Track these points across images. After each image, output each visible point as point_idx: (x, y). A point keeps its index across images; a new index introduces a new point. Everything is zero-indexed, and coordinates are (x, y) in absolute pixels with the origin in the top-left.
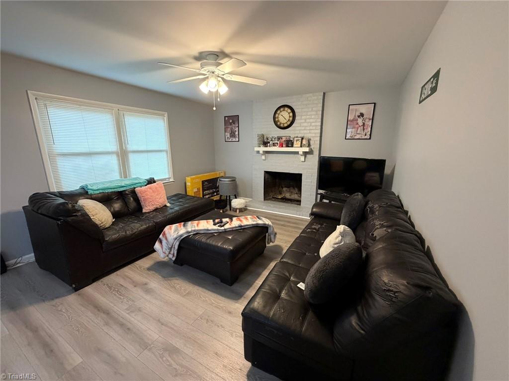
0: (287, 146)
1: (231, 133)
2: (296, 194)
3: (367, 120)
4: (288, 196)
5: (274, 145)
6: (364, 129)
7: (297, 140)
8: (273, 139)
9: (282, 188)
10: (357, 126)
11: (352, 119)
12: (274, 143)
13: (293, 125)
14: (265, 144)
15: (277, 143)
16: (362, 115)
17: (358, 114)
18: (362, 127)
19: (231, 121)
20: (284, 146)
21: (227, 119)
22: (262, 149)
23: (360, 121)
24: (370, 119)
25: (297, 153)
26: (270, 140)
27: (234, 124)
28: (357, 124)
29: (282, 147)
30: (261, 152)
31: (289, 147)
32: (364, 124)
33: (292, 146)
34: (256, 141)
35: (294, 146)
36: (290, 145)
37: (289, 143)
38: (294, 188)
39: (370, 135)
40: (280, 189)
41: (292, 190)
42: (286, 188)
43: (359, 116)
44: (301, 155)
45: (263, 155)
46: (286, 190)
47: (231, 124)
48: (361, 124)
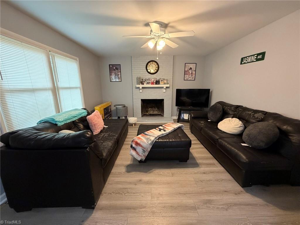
0: (156, 84)
1: (115, 76)
3: (193, 71)
4: (151, 113)
6: (192, 75)
7: (161, 81)
8: (146, 80)
10: (189, 74)
11: (187, 70)
12: (148, 82)
13: (158, 72)
14: (142, 83)
16: (191, 69)
17: (189, 68)
18: (191, 74)
19: (114, 68)
20: (154, 84)
21: (111, 66)
22: (141, 86)
23: (190, 71)
24: (194, 71)
25: (163, 88)
26: (144, 80)
27: (117, 70)
28: (189, 73)
29: (153, 84)
30: (141, 88)
31: (157, 84)
32: (192, 73)
33: (159, 84)
34: (135, 81)
35: (160, 84)
36: (158, 84)
37: (157, 82)
38: (155, 108)
39: (195, 78)
40: (147, 109)
41: (154, 109)
42: (150, 109)
43: (190, 69)
44: (164, 89)
45: (141, 89)
46: (150, 110)
47: (114, 70)
48: (191, 73)
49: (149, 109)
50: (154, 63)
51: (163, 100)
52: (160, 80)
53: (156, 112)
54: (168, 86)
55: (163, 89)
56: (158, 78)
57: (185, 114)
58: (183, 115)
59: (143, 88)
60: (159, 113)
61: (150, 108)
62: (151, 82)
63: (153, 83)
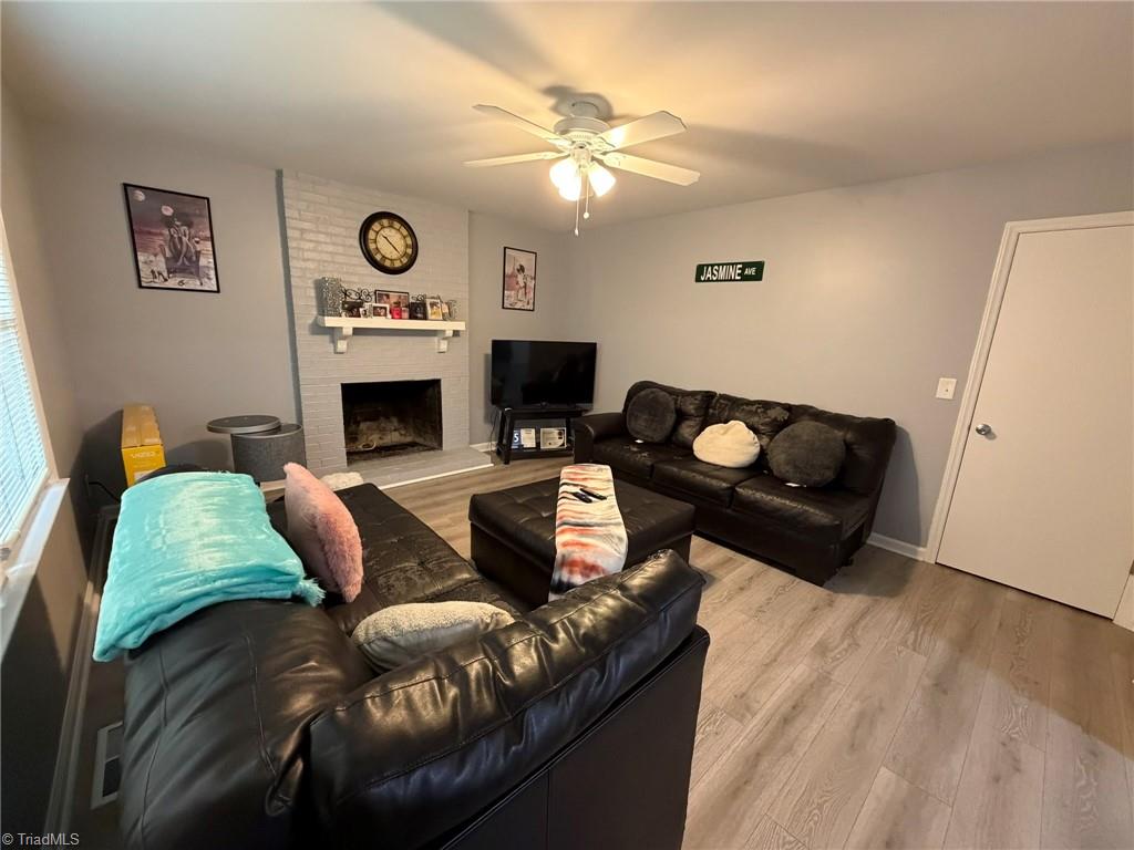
0: (412, 317)
1: (176, 257)
2: (395, 430)
5: (376, 312)
6: (526, 294)
7: (432, 305)
8: (364, 298)
9: (358, 423)
10: (517, 287)
11: (509, 273)
12: (375, 308)
13: (414, 267)
14: (353, 309)
15: (385, 308)
16: (522, 269)
17: (517, 266)
18: (523, 290)
20: (404, 315)
22: (347, 323)
23: (520, 278)
26: (356, 297)
27: (189, 226)
28: (517, 283)
29: (400, 318)
30: (348, 331)
31: (416, 318)
32: (525, 284)
33: (425, 318)
35: (430, 316)
36: (419, 315)
37: (417, 310)
38: (387, 418)
39: (534, 304)
41: (383, 423)
42: (368, 423)
43: (518, 271)
44: (445, 339)
45: (345, 338)
46: (368, 428)
47: (168, 222)
48: (522, 285)
49: (363, 426)
51: (436, 383)
52: (428, 302)
53: (394, 437)
54: (461, 326)
55: (436, 339)
56: (415, 294)
58: (519, 436)
59: (357, 331)
60: (409, 439)
61: (366, 420)
62: (388, 306)
63: (396, 314)
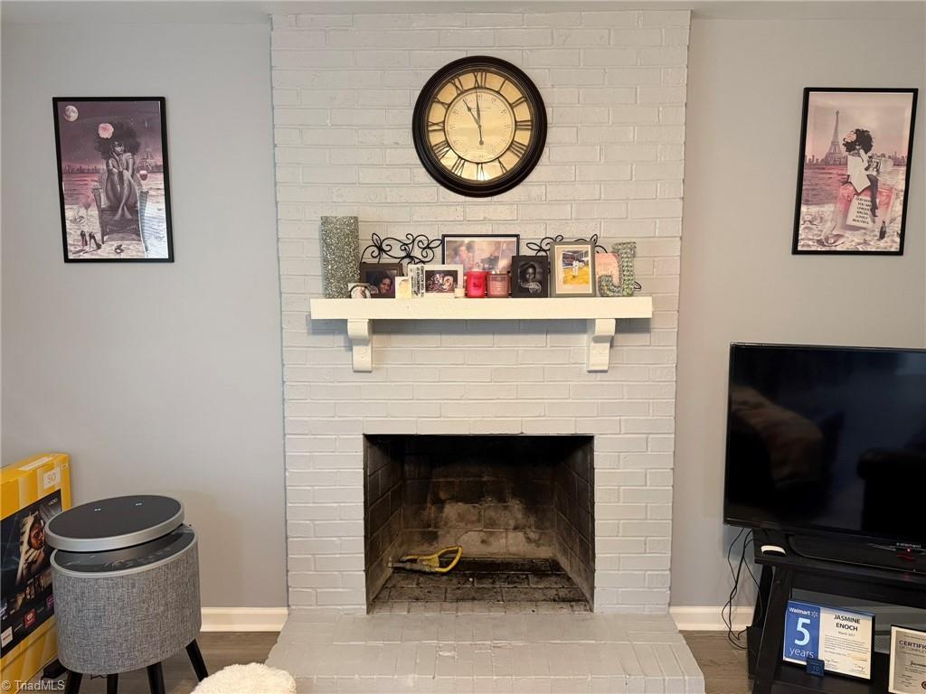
1: (113, 208)
2: (516, 528)
3: (886, 166)
4: (469, 543)
5: (430, 282)
6: (874, 208)
7: (569, 259)
8: (417, 253)
9: (440, 503)
10: (845, 191)
11: (821, 157)
12: (430, 275)
13: (534, 176)
14: (378, 279)
15: (454, 274)
16: (863, 140)
17: (847, 134)
18: (866, 198)
19: (106, 131)
20: (498, 287)
21: (72, 113)
22: (360, 309)
23: (857, 168)
24: (897, 163)
25: (582, 326)
26: (397, 252)
27: (133, 149)
28: (847, 182)
29: (486, 295)
30: (358, 327)
31: (525, 293)
32: (874, 182)
33: (545, 291)
34: (307, 258)
35: (560, 287)
36: (533, 286)
38: (502, 499)
39: (902, 236)
40: (431, 511)
41: (489, 508)
42: (461, 507)
43: (850, 147)
44: (598, 340)
45: (362, 341)
46: (461, 517)
47: (106, 149)
48: (860, 182)
49: (451, 510)
50: (495, 81)
51: (584, 442)
52: (559, 251)
53: (511, 543)
54: (638, 307)
55: (584, 339)
56: (533, 235)
57: (828, 619)
58: (814, 627)
59: (378, 326)
60: (544, 552)
61: (456, 499)
62: (460, 269)
63: (479, 285)
